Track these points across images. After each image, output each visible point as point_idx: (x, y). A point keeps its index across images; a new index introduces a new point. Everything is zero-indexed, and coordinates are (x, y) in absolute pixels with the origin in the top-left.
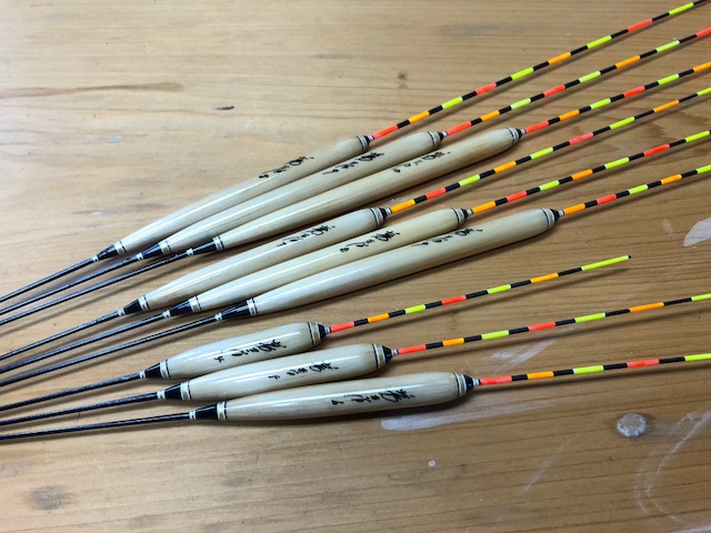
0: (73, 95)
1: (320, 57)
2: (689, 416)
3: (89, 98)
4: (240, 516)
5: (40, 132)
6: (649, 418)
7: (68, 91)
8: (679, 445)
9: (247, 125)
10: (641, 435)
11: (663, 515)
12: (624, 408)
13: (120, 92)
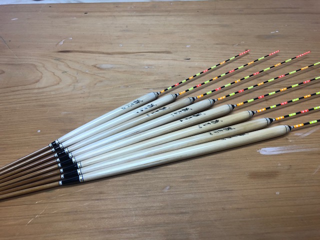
0: (136, 54)
1: (217, 44)
3: (141, 55)
4: (217, 177)
5: (126, 65)
7: (134, 53)
9: (196, 64)
13: (150, 54)
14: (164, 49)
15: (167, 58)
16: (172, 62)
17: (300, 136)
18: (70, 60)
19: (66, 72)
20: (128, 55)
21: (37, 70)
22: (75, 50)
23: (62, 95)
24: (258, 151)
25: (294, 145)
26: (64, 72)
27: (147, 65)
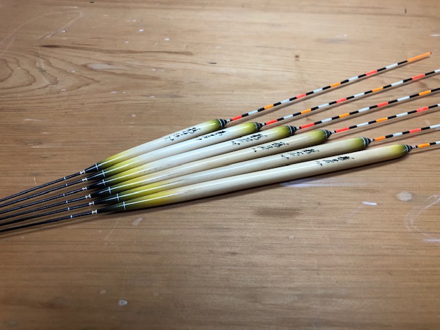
0: (144, 54)
1: (258, 47)
2: (435, 196)
3: (151, 56)
6: (413, 195)
7: (141, 52)
8: (428, 206)
9: (222, 70)
10: (409, 201)
11: (418, 232)
12: (401, 189)
13: (164, 54)
14: (183, 49)
15: (184, 61)
16: (190, 66)
18: (54, 58)
19: (45, 71)
20: (134, 54)
21: (8, 66)
22: (65, 45)
23: (32, 98)
26: (42, 71)
27: (155, 68)
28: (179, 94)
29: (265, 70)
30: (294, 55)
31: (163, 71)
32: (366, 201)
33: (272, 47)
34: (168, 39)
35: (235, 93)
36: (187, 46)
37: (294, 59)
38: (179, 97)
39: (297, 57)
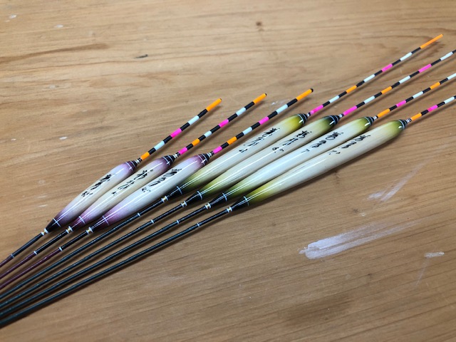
0: (27, 59)
5: (8, 87)
9: (160, 66)
13: (62, 54)
14: (89, 40)
15: (97, 61)
16: (109, 68)
17: (380, 198)
20: (12, 63)
24: (302, 252)
25: (372, 224)
27: (54, 82)
28: (105, 123)
29: (222, 55)
30: (254, 23)
31: (68, 85)
32: (428, 251)
33: (220, 15)
34: (60, 26)
35: (190, 103)
36: (94, 34)
37: (255, 29)
38: (108, 128)
39: (259, 24)
